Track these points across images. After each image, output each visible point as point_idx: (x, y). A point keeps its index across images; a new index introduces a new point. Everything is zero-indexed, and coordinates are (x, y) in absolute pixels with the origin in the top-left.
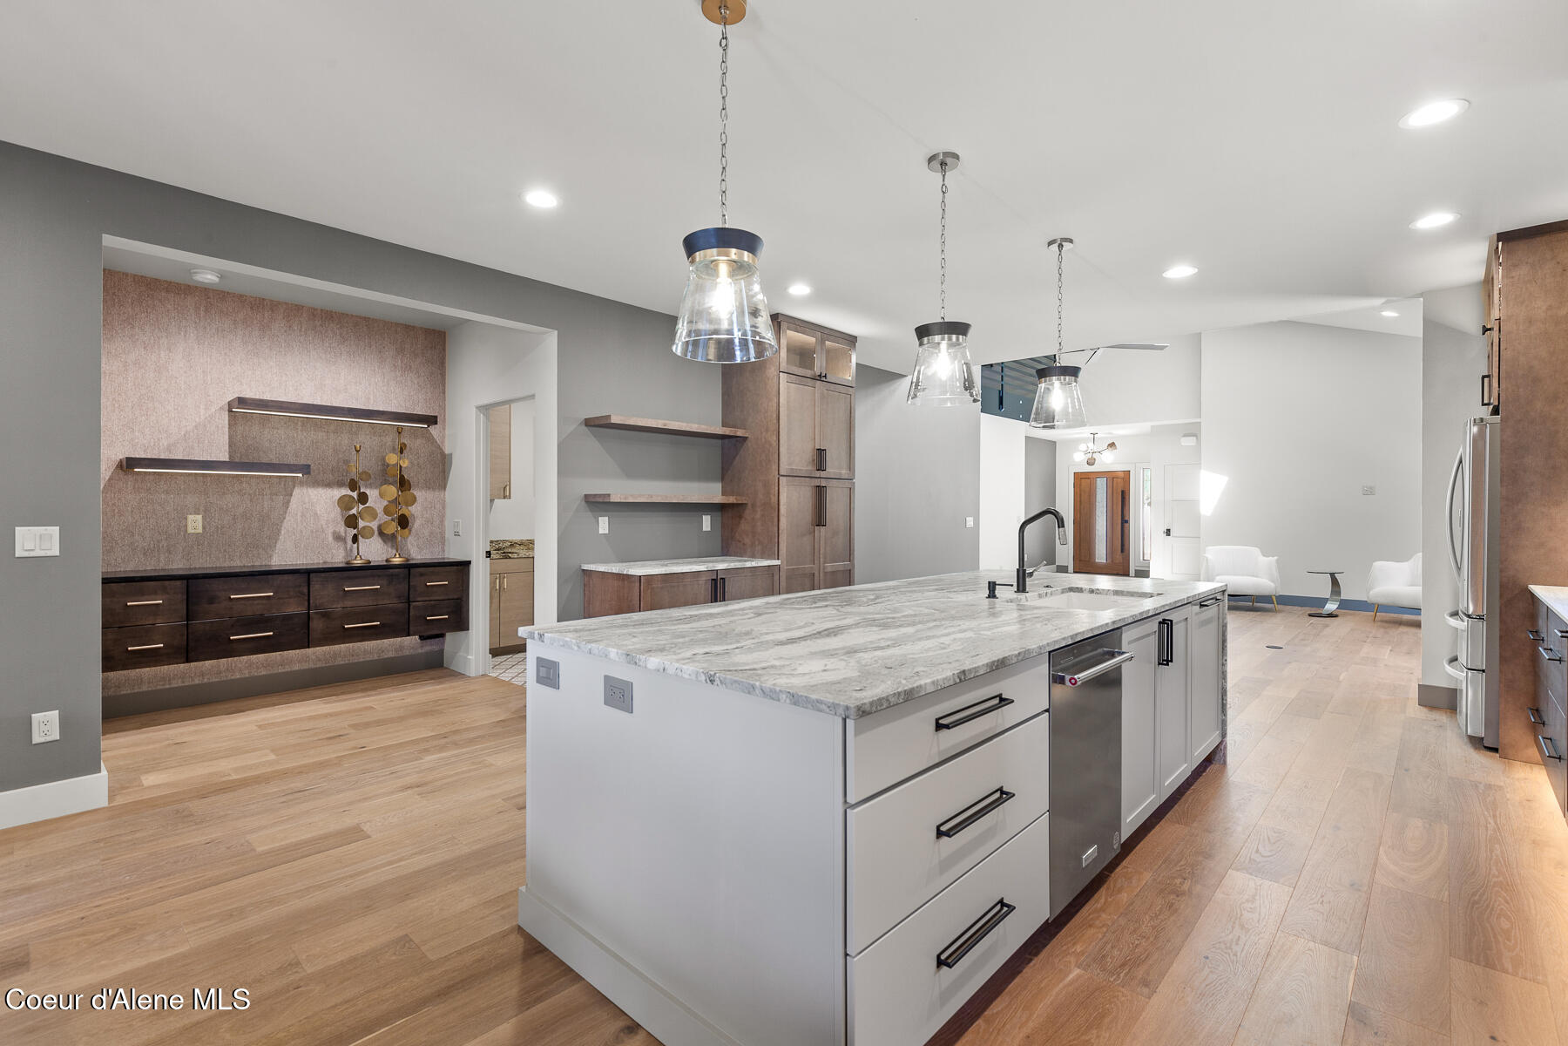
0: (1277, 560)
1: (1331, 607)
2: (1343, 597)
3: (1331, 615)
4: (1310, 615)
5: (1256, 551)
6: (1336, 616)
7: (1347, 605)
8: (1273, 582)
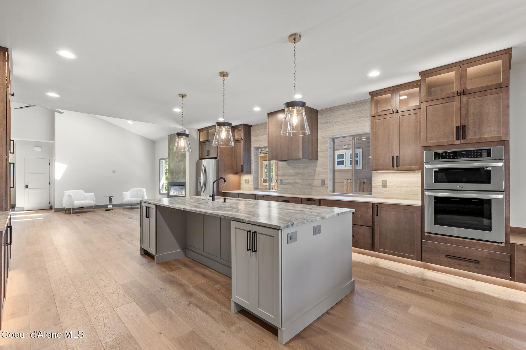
0: (95, 194)
1: (110, 206)
2: (113, 203)
3: (111, 210)
4: (105, 210)
5: (83, 192)
6: (112, 210)
7: (114, 206)
8: (94, 201)
